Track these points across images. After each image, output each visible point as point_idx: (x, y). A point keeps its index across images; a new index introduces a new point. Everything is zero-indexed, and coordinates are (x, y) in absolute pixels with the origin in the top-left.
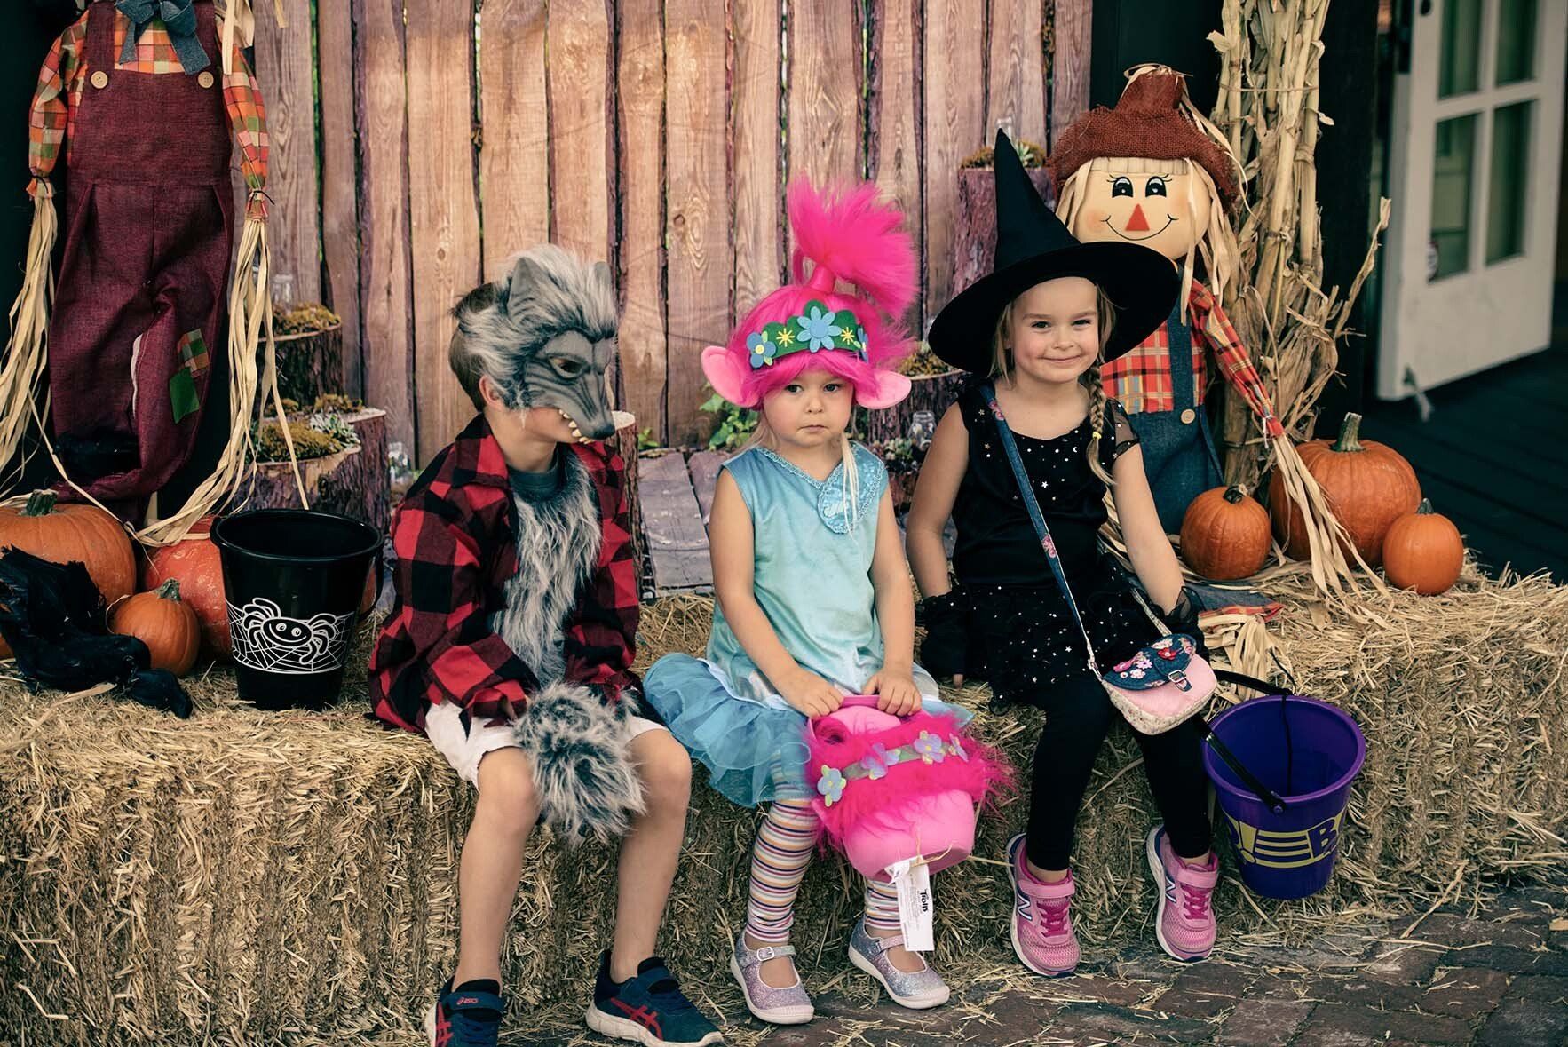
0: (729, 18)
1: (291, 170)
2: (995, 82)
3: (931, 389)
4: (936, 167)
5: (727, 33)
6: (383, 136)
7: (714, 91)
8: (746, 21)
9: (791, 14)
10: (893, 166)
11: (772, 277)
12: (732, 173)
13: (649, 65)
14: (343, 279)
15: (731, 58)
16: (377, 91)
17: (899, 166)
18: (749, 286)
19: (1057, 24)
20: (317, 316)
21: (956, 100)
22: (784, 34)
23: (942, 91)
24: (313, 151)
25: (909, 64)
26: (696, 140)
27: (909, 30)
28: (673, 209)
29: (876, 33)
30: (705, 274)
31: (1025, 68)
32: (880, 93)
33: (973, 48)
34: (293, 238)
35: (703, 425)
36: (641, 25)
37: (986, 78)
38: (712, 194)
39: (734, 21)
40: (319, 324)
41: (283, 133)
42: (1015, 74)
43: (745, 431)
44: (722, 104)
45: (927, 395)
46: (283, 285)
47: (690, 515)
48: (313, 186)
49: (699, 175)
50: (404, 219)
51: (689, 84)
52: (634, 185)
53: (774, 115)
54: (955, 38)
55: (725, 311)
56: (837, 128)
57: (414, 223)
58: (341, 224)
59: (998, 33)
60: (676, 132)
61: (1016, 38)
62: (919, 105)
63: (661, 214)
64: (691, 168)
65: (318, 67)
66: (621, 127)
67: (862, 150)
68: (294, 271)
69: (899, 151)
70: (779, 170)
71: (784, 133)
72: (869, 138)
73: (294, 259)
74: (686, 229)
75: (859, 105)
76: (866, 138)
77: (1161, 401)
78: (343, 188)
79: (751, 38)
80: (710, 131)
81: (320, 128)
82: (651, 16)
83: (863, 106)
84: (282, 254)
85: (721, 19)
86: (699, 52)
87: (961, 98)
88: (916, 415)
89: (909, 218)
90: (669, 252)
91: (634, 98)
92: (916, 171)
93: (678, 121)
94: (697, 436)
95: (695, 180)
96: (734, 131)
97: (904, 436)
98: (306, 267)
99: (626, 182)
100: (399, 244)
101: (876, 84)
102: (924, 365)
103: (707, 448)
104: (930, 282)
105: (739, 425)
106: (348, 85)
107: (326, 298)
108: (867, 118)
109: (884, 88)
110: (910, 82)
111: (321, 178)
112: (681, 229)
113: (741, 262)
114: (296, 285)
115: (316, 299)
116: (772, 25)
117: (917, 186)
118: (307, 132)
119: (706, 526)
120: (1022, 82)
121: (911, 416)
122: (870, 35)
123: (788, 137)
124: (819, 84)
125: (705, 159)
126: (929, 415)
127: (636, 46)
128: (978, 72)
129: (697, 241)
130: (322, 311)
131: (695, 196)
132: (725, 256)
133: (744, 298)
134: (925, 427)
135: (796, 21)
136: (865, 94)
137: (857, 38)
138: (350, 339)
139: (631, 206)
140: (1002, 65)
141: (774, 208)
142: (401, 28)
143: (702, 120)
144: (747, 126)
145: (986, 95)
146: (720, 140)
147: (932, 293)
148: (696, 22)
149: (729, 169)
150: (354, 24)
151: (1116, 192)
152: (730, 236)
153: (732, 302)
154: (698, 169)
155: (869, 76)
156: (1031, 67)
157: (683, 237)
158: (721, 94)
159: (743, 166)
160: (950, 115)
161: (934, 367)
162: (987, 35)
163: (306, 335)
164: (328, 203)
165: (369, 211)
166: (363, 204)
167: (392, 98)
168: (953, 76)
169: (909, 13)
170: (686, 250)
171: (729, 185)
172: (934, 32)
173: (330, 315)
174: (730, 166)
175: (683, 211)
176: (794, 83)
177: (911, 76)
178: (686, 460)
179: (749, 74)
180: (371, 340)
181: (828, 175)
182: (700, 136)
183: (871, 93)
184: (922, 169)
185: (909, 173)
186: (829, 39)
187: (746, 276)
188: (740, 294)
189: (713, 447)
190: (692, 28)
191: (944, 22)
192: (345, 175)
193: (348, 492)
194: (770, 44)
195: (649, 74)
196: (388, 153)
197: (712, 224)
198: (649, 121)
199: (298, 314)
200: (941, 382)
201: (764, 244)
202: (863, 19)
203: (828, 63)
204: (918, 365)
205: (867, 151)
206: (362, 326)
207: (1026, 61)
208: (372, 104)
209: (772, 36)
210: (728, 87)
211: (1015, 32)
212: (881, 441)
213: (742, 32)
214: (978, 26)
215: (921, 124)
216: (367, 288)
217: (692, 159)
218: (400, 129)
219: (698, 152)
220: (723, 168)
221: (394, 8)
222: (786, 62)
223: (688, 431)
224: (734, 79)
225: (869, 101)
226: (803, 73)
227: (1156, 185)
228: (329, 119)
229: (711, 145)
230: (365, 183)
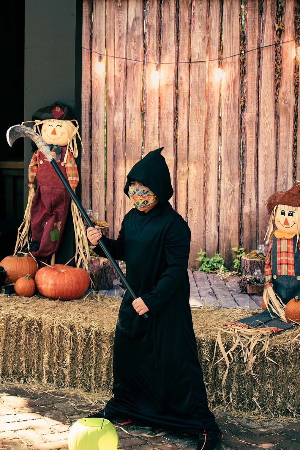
0: (205, 160)
1: (99, 188)
2: (278, 183)
3: (260, 263)
4: (261, 204)
5: (204, 164)
6: (120, 182)
7: (201, 179)
8: (209, 161)
9: (221, 161)
10: (249, 203)
11: (215, 228)
12: (205, 200)
13: (184, 171)
14: (110, 216)
15: (205, 171)
16: (119, 171)
17: (250, 203)
18: (209, 230)
19: (297, 169)
20: (104, 223)
21: (267, 187)
22: (219, 166)
23: (263, 184)
24: (104, 184)
25: (253, 176)
26: (196, 191)
27: (253, 167)
28: (189, 208)
29: (244, 167)
30: (197, 225)
31: (288, 180)
32: (245, 183)
33: (272, 173)
34: (99, 204)
35: (197, 264)
36: (182, 161)
37: (276, 182)
38: (199, 205)
39: (206, 161)
40: (104, 225)
41: (97, 179)
42: (285, 181)
43: (208, 267)
44: (203, 182)
45: (259, 265)
46: (96, 215)
47: (194, 287)
48: (104, 193)
49: (196, 200)
50: (124, 202)
51: (194, 177)
52: (179, 201)
53: (216, 186)
54: (267, 170)
55: (203, 235)
56: (233, 191)
57: (126, 204)
58: (109, 202)
59: (280, 170)
60: (190, 188)
61: (284, 172)
62: (256, 188)
63: (186, 208)
64: (194, 198)
65: (106, 165)
66: (177, 186)
67: (240, 198)
68: (99, 212)
69: (250, 199)
70: (218, 200)
71: (219, 191)
72: (242, 195)
73: (99, 209)
74: (193, 213)
75: (239, 186)
76: (241, 195)
77: (292, 273)
78: (110, 193)
79: (210, 166)
80: (199, 189)
81: (106, 179)
82: (185, 159)
83: (241, 186)
84: (96, 208)
85: (203, 161)
86: (197, 168)
87: (269, 187)
88: (255, 270)
89: (253, 217)
90: (188, 218)
91: (180, 179)
92: (255, 205)
93: (191, 185)
94: (195, 266)
95: (195, 201)
96: (206, 189)
97: (252, 275)
98: (102, 211)
99: (178, 200)
100: (123, 208)
101: (244, 181)
102: (258, 257)
103: (198, 270)
104: (259, 235)
105: (207, 266)
106: (113, 169)
107: (106, 220)
108: (242, 189)
109: (246, 182)
110: (253, 181)
111: (106, 191)
112: (191, 213)
113: (207, 223)
114: (99, 215)
115: (104, 219)
116: (216, 163)
117: (256, 209)
118: (103, 180)
119: (198, 290)
120: (287, 184)
121: (254, 270)
122: (243, 168)
123: (220, 192)
124: (229, 179)
125: (198, 196)
126: (260, 270)
127: (181, 166)
128: (274, 180)
129: (196, 216)
130: (105, 222)
131: (195, 205)
132: (203, 221)
133: (208, 232)
134: (258, 273)
135: (223, 163)
136: (241, 183)
137: (239, 169)
138: (111, 230)
139: (179, 206)
140: (281, 179)
141: (216, 210)
142: (125, 157)
143: (197, 186)
144: (209, 189)
145: (276, 186)
146: (202, 191)
147: (260, 238)
148: (196, 161)
149: (204, 199)
150: (114, 155)
151: (282, 214)
152: (204, 216)
153: (205, 233)
154: (196, 198)
155: (242, 178)
156: (290, 180)
157: (192, 215)
158: (202, 180)
159: (208, 199)
160: (265, 191)
161: (261, 258)
162: (276, 170)
163: (101, 227)
164: (107, 197)
165: (116, 200)
166: (115, 198)
167: (122, 174)
168: (266, 180)
169: (254, 163)
170: (193, 218)
171: (204, 203)
172: (261, 169)
173: (106, 223)
174: (205, 198)
175: (192, 208)
176: (222, 179)
177: (254, 179)
178: (193, 273)
179: (210, 175)
180: (115, 231)
181: (231, 203)
182: (197, 190)
183: (243, 183)
184: (257, 204)
185: (253, 205)
186: (231, 168)
187: (208, 227)
188: (206, 232)
189: (199, 270)
190: (195, 162)
191: (264, 166)
192: (111, 191)
193: (110, 267)
194: (215, 168)
195: (184, 173)
196: (120, 186)
197: (199, 212)
198: (184, 185)
199: (100, 222)
200: (263, 262)
201: (213, 219)
202: (241, 163)
203: (231, 174)
204: (256, 256)
205: (242, 198)
206: (113, 227)
207: (289, 178)
208: (118, 174)
209: (216, 166)
210: (204, 178)
211: (285, 170)
212: (245, 276)
213: (208, 164)
214: (274, 168)
215: (257, 192)
216: (115, 218)
217: (195, 195)
218: (124, 181)
219: (196, 194)
220: (203, 199)
221: (123, 152)
222: (220, 173)
223: (193, 265)
224: (206, 176)
225: (242, 185)
226: (224, 176)
227: (291, 213)
228: (108, 177)
229: (200, 193)
230: (115, 193)
